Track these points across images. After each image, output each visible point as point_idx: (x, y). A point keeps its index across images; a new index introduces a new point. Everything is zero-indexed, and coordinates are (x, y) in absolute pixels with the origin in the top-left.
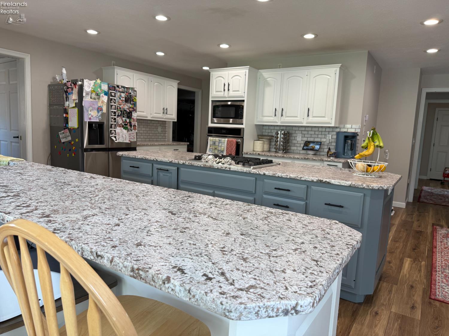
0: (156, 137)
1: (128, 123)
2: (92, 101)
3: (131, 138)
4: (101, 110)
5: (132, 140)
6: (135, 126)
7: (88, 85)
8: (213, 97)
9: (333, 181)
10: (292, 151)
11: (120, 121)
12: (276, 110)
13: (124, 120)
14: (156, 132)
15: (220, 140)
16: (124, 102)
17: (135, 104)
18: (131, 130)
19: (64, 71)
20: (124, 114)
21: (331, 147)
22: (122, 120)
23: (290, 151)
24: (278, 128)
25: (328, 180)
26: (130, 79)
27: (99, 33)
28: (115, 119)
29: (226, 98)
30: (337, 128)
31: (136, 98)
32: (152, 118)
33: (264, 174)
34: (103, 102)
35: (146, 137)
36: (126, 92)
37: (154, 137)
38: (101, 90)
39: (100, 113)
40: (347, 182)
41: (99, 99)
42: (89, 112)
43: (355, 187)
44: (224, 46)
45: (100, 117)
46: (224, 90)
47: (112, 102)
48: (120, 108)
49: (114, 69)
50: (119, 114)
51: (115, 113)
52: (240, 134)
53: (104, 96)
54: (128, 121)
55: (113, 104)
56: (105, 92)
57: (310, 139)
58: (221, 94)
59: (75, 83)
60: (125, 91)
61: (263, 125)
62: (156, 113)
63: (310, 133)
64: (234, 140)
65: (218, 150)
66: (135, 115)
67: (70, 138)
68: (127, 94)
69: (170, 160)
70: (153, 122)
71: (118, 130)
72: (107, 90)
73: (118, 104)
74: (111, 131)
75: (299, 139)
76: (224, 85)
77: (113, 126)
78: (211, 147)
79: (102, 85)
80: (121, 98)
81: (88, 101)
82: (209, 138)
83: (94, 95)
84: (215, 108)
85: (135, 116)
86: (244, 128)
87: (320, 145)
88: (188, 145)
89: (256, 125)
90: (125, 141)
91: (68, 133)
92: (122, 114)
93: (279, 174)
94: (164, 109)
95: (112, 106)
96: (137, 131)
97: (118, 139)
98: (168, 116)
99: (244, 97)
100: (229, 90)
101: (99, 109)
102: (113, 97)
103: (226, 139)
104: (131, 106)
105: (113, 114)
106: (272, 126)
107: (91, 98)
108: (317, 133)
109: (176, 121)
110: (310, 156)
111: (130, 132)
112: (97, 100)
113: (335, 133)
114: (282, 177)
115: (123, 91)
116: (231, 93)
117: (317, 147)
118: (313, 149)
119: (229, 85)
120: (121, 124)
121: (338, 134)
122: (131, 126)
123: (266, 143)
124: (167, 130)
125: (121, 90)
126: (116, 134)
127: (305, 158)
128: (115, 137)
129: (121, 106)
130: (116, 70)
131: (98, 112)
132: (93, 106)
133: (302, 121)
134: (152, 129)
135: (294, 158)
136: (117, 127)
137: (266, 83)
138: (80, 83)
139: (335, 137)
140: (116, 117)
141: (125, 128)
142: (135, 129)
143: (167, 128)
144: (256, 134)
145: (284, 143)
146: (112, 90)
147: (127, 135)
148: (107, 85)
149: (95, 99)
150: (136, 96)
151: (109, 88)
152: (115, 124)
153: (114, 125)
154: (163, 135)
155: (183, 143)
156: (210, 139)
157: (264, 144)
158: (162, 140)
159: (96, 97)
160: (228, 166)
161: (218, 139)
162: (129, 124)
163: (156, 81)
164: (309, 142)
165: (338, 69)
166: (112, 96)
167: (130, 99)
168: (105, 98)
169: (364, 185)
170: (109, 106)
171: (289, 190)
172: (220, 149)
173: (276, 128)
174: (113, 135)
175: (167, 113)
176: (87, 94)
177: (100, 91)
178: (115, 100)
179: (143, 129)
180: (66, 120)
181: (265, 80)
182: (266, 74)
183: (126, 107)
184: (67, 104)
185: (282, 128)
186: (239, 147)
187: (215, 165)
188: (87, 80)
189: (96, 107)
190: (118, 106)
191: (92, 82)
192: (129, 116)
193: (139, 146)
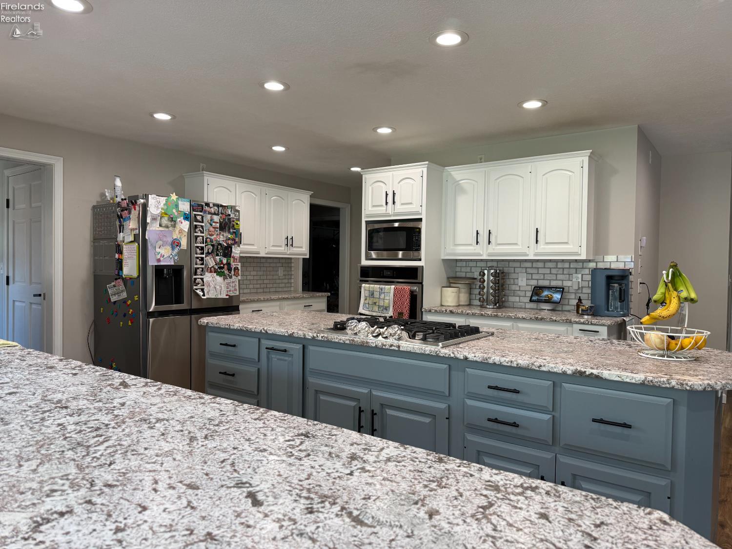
0: (275, 285)
1: (224, 265)
2: (161, 231)
3: (230, 291)
4: (177, 246)
5: (232, 294)
6: (236, 269)
7: (156, 205)
8: (367, 216)
9: (606, 374)
10: (511, 304)
11: (211, 262)
12: (477, 233)
13: (218, 260)
14: (276, 277)
15: (381, 289)
16: (218, 230)
17: (237, 234)
18: (231, 277)
19: (118, 183)
20: (217, 250)
21: (583, 297)
22: (215, 261)
23: (506, 304)
24: (483, 264)
25: (595, 372)
26: (230, 191)
27: (174, 117)
28: (202, 259)
29: (390, 216)
30: (590, 261)
31: (239, 223)
32: (266, 254)
33: (466, 358)
34: (181, 231)
35: (258, 286)
36: (222, 214)
37: (271, 285)
38: (178, 211)
39: (176, 250)
40: (635, 376)
41: (174, 226)
42: (158, 250)
43: (654, 386)
44: (384, 131)
45: (176, 258)
46: (387, 203)
47: (197, 230)
48: (211, 241)
49: (203, 176)
50: (210, 251)
51: (202, 248)
52: (416, 277)
53: (183, 221)
54: (225, 261)
55: (199, 234)
56: (185, 214)
57: (542, 283)
58: (382, 210)
59: (133, 201)
60: (220, 211)
61: (457, 260)
62: (273, 246)
63: (541, 271)
64: (407, 287)
65: (379, 307)
66: (236, 251)
67: (124, 295)
68: (224, 216)
69: (290, 332)
70: (269, 261)
71: (208, 277)
72: (189, 210)
73: (207, 233)
74: (195, 279)
75: (523, 283)
76: (387, 194)
77: (199, 271)
78: (367, 302)
79: (180, 202)
80: (214, 224)
81: (155, 230)
82: (363, 285)
83: (165, 221)
84: (371, 234)
85: (237, 253)
86: (423, 266)
87: (562, 292)
88: (328, 297)
89: (444, 261)
90: (219, 297)
91: (122, 287)
92: (215, 250)
93: (496, 359)
94: (287, 238)
95: (197, 237)
96: (239, 277)
97: (208, 293)
98: (294, 249)
99: (421, 214)
100: (394, 203)
101: (175, 244)
102: (200, 222)
103: (393, 287)
104: (230, 236)
105: (198, 251)
106: (471, 260)
107: (160, 225)
108: (554, 271)
109: (308, 257)
110: (545, 314)
111: (229, 280)
112: (171, 229)
113: (587, 271)
114: (500, 365)
115: (217, 212)
116: (399, 208)
117: (557, 296)
118: (548, 301)
119: (394, 194)
120: (213, 267)
121: (594, 272)
122: (230, 269)
123: (463, 290)
124: (293, 273)
125: (212, 210)
126: (204, 285)
127: (537, 319)
128: (202, 290)
129: (212, 237)
130: (206, 178)
131: (173, 249)
132: (165, 239)
133: (526, 250)
134: (268, 273)
135: (517, 319)
136: (206, 273)
137: (459, 189)
138: (142, 201)
139: (589, 278)
140: (204, 256)
141: (220, 274)
142: (236, 275)
143: (293, 269)
144: (444, 276)
145: (495, 290)
146: (197, 211)
147: (222, 286)
148: (189, 203)
149: (167, 227)
150: (238, 220)
151: (193, 208)
152: (203, 268)
153: (201, 269)
154: (286, 281)
155: (320, 294)
156: (364, 287)
157: (459, 292)
158: (285, 289)
159: (169, 224)
160: (396, 343)
161: (379, 286)
162: (226, 267)
163: (273, 193)
164: (542, 288)
165: (586, 160)
166: (197, 221)
167: (228, 224)
168: (185, 225)
169: (674, 383)
170: (192, 238)
171: (516, 392)
172: (382, 305)
173: (479, 264)
174: (199, 286)
175: (292, 245)
176: (154, 219)
177: (176, 214)
178: (202, 227)
179: (252, 273)
180: (120, 264)
181: (456, 183)
182: (458, 173)
183: (222, 238)
184: (121, 236)
185: (489, 264)
186: (415, 301)
187: (372, 341)
188: (155, 196)
189: (170, 240)
190: (207, 238)
191: (163, 200)
192: (227, 253)
193: (244, 302)
